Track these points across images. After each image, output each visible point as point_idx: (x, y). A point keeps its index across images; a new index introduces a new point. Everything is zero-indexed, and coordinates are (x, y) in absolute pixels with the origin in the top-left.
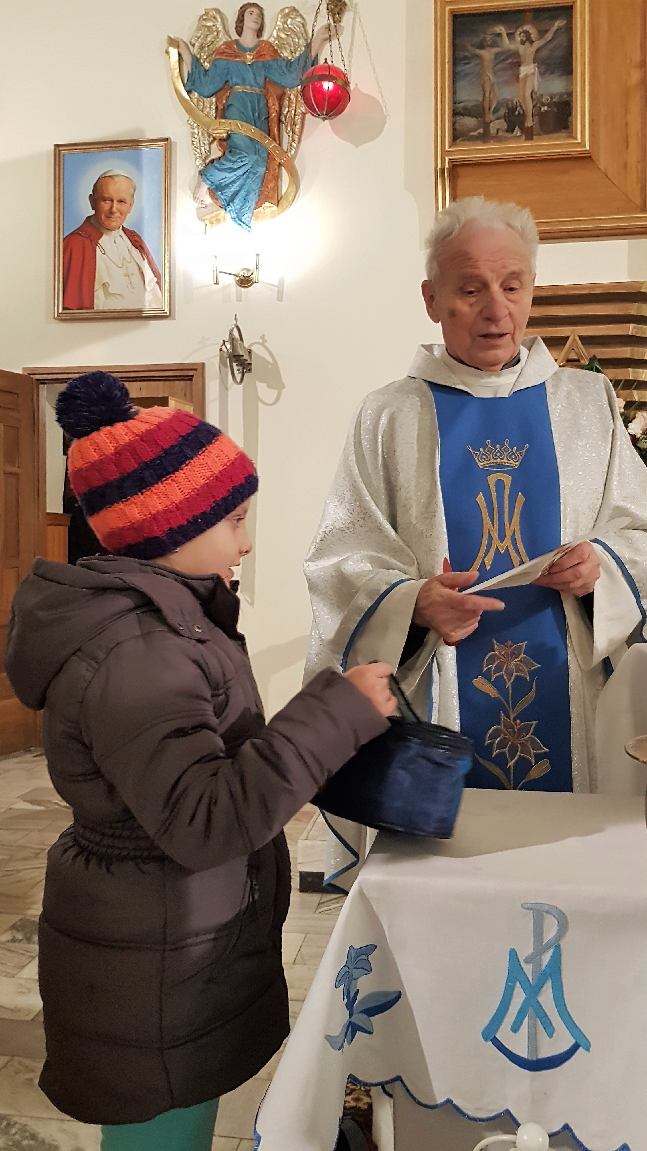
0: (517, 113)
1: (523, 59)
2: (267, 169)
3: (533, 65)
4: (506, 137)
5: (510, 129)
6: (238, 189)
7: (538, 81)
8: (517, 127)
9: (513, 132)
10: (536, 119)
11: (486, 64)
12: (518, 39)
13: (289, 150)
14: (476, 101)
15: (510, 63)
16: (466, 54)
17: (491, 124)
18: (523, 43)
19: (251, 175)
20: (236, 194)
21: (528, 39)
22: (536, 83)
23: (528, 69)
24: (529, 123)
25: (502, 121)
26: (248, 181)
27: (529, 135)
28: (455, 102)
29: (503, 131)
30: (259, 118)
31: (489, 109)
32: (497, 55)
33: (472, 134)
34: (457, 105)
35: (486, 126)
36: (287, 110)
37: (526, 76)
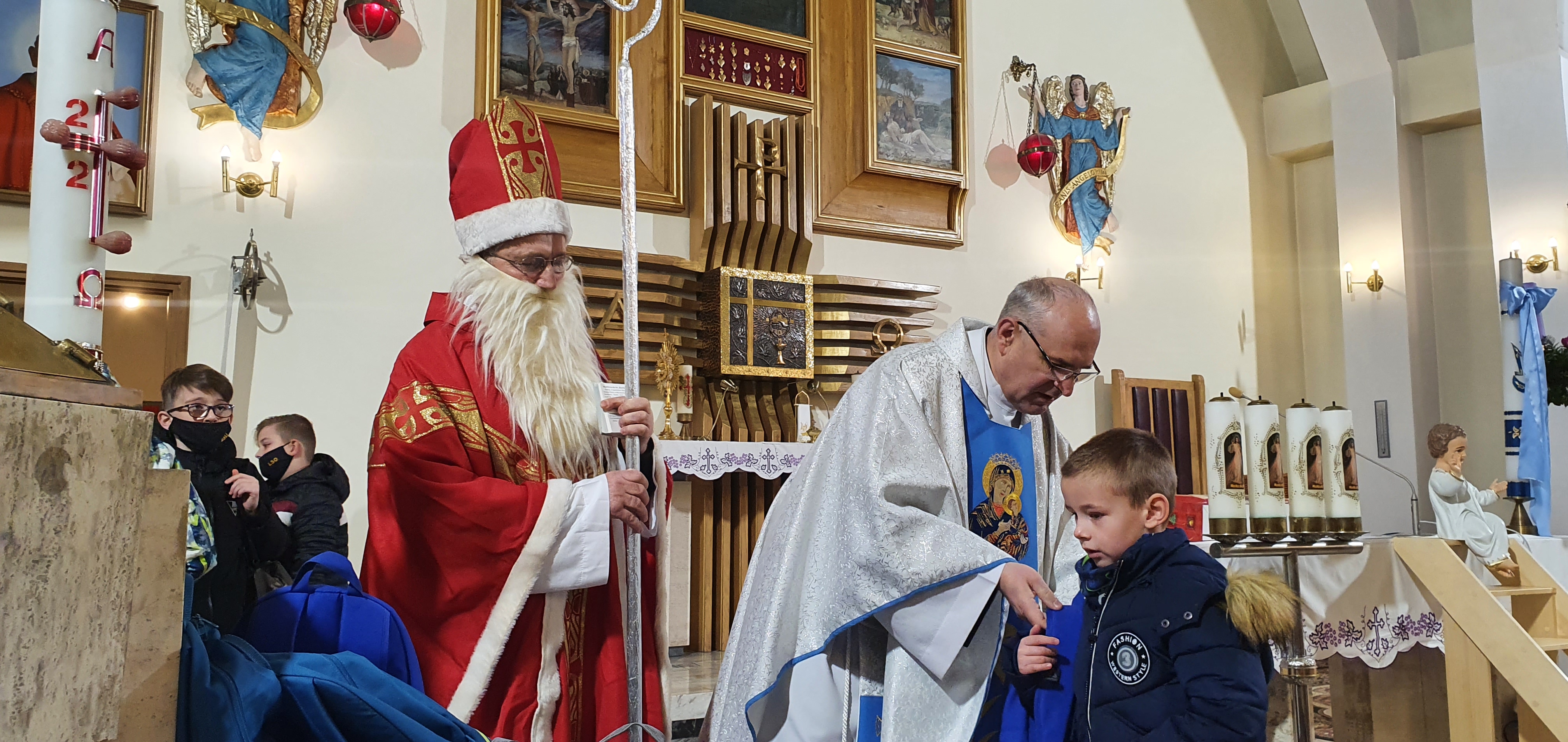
0: (559, 79)
1: (566, 30)
2: (286, 71)
3: (574, 38)
4: (549, 98)
5: (553, 92)
6: (248, 85)
7: (579, 53)
8: (559, 92)
9: (556, 95)
10: (577, 88)
11: (532, 26)
12: (562, 10)
13: (312, 57)
14: (521, 57)
15: (556, 31)
16: (513, 10)
17: (535, 83)
18: (566, 15)
19: (267, 75)
20: (246, 90)
21: (570, 13)
22: (577, 55)
23: (569, 40)
24: (571, 91)
25: (546, 82)
26: (261, 80)
27: (571, 101)
28: (502, 54)
29: (546, 92)
30: (279, 14)
31: (534, 69)
32: (542, 20)
33: (517, 88)
34: (504, 57)
35: (531, 84)
36: (312, 14)
37: (568, 47)
